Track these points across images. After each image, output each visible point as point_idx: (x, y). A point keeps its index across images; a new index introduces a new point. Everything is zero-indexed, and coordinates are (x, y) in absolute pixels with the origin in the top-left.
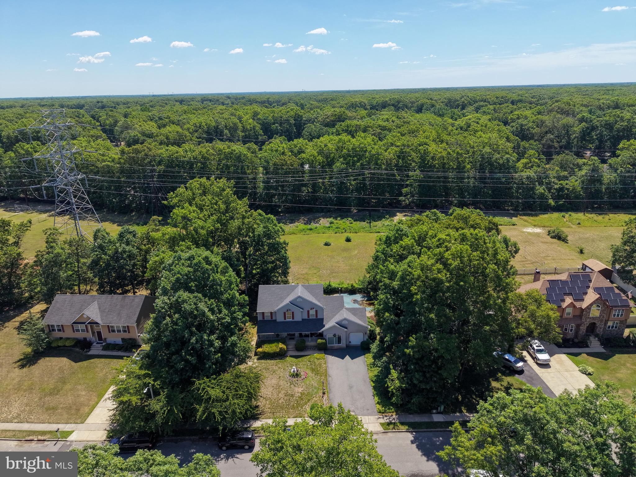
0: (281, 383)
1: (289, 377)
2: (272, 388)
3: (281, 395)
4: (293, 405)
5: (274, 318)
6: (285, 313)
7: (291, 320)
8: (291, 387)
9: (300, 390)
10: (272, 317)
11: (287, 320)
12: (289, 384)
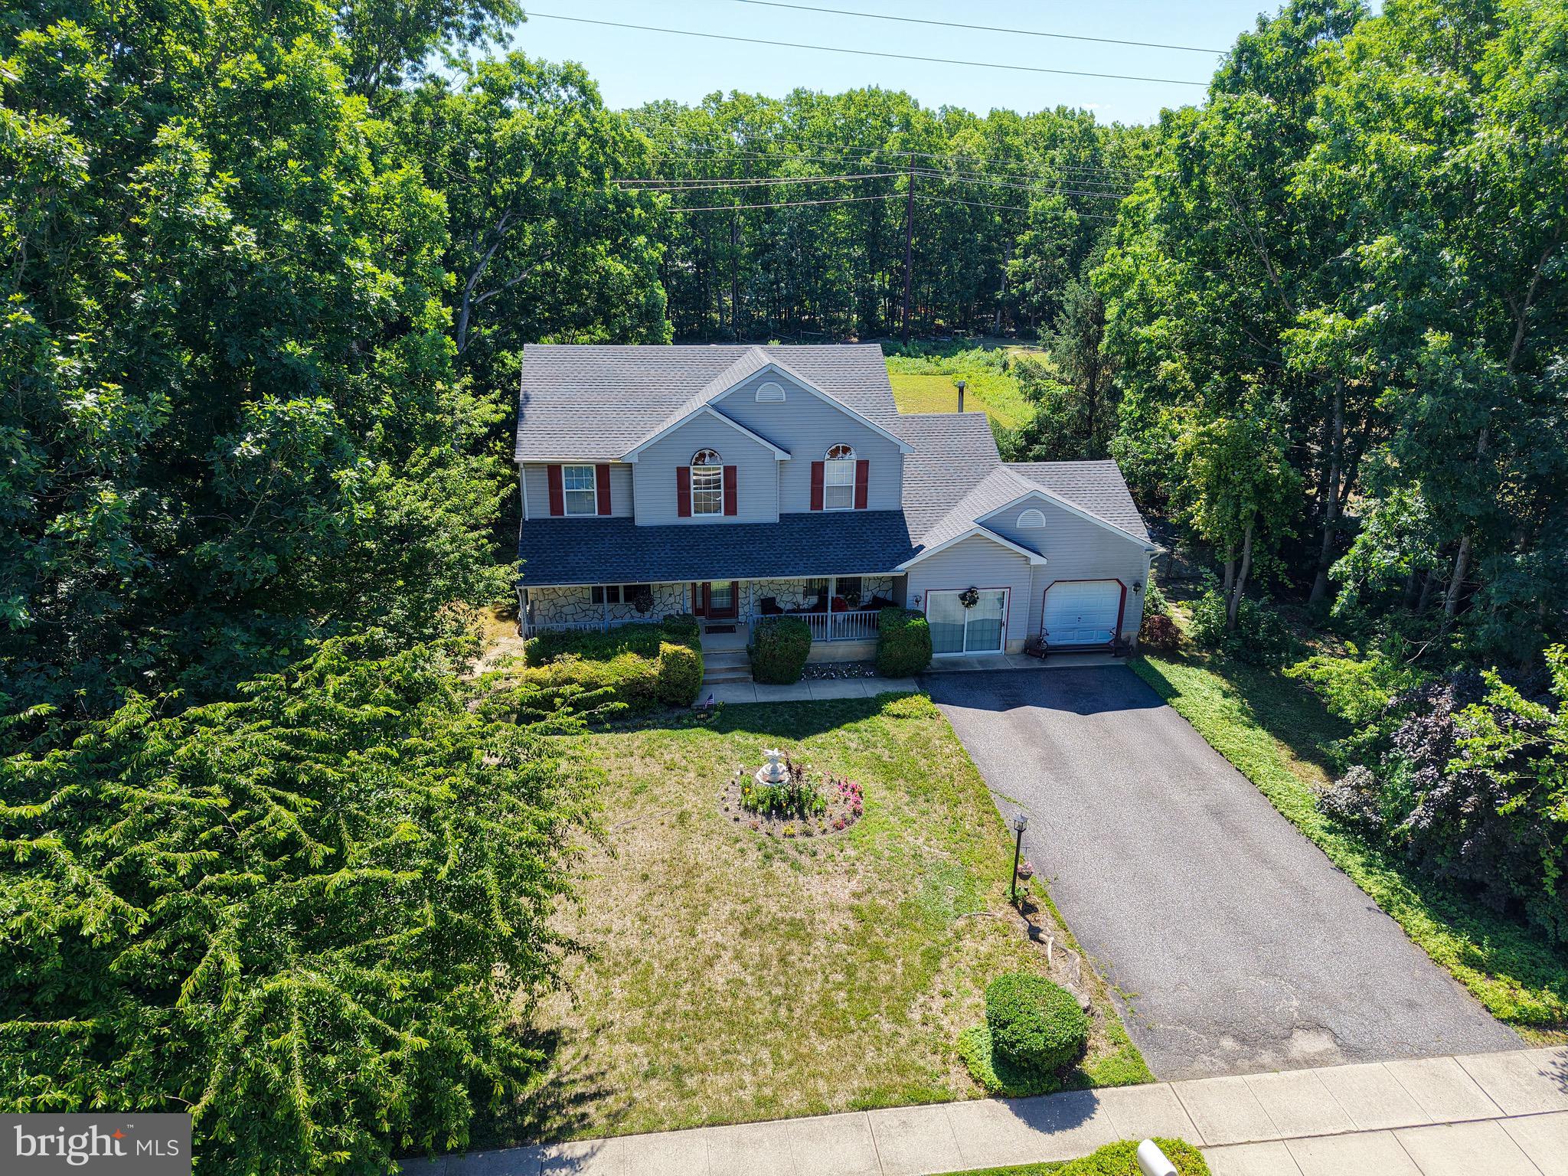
0: (700, 850)
1: (744, 816)
2: (641, 890)
3: (713, 932)
4: (826, 1002)
5: (618, 510)
6: (683, 474)
7: (719, 517)
8: (769, 877)
9: (842, 890)
10: (605, 504)
11: (697, 518)
12: (754, 855)
